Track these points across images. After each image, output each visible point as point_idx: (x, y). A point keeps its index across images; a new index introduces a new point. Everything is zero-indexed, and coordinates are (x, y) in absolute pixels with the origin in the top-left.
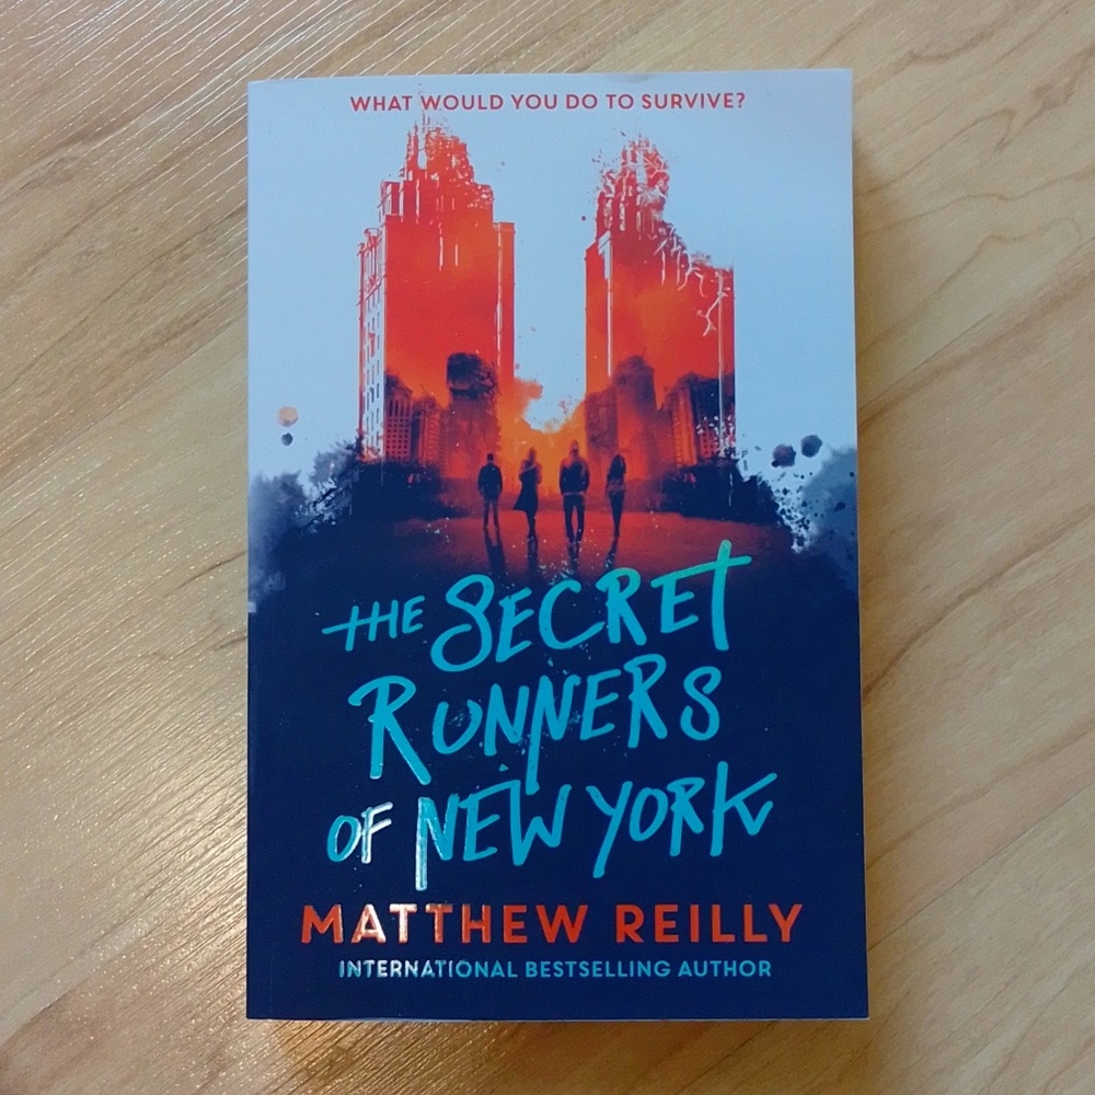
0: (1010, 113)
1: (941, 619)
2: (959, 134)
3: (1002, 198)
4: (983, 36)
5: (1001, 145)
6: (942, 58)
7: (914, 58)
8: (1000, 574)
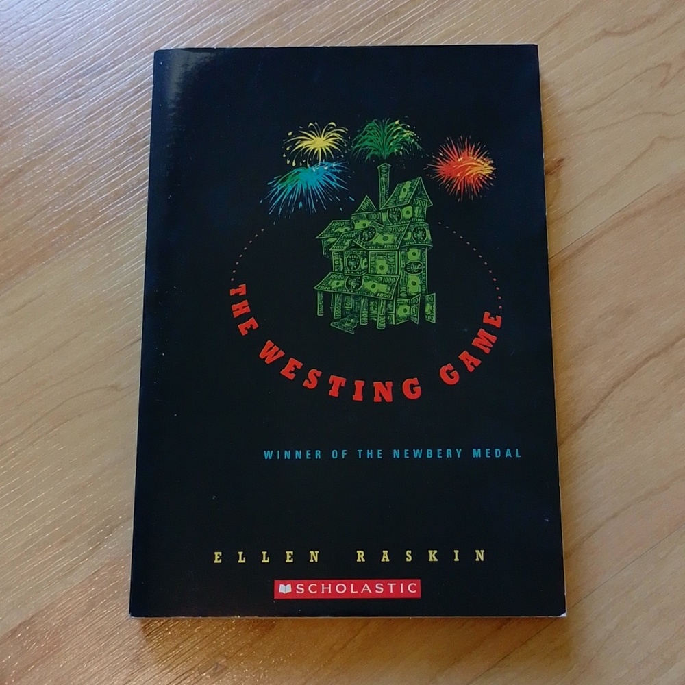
0: (668, 65)
1: (633, 373)
2: (635, 77)
3: (665, 114)
4: (649, 21)
5: (663, 84)
6: (624, 33)
7: (607, 33)
8: (673, 344)
